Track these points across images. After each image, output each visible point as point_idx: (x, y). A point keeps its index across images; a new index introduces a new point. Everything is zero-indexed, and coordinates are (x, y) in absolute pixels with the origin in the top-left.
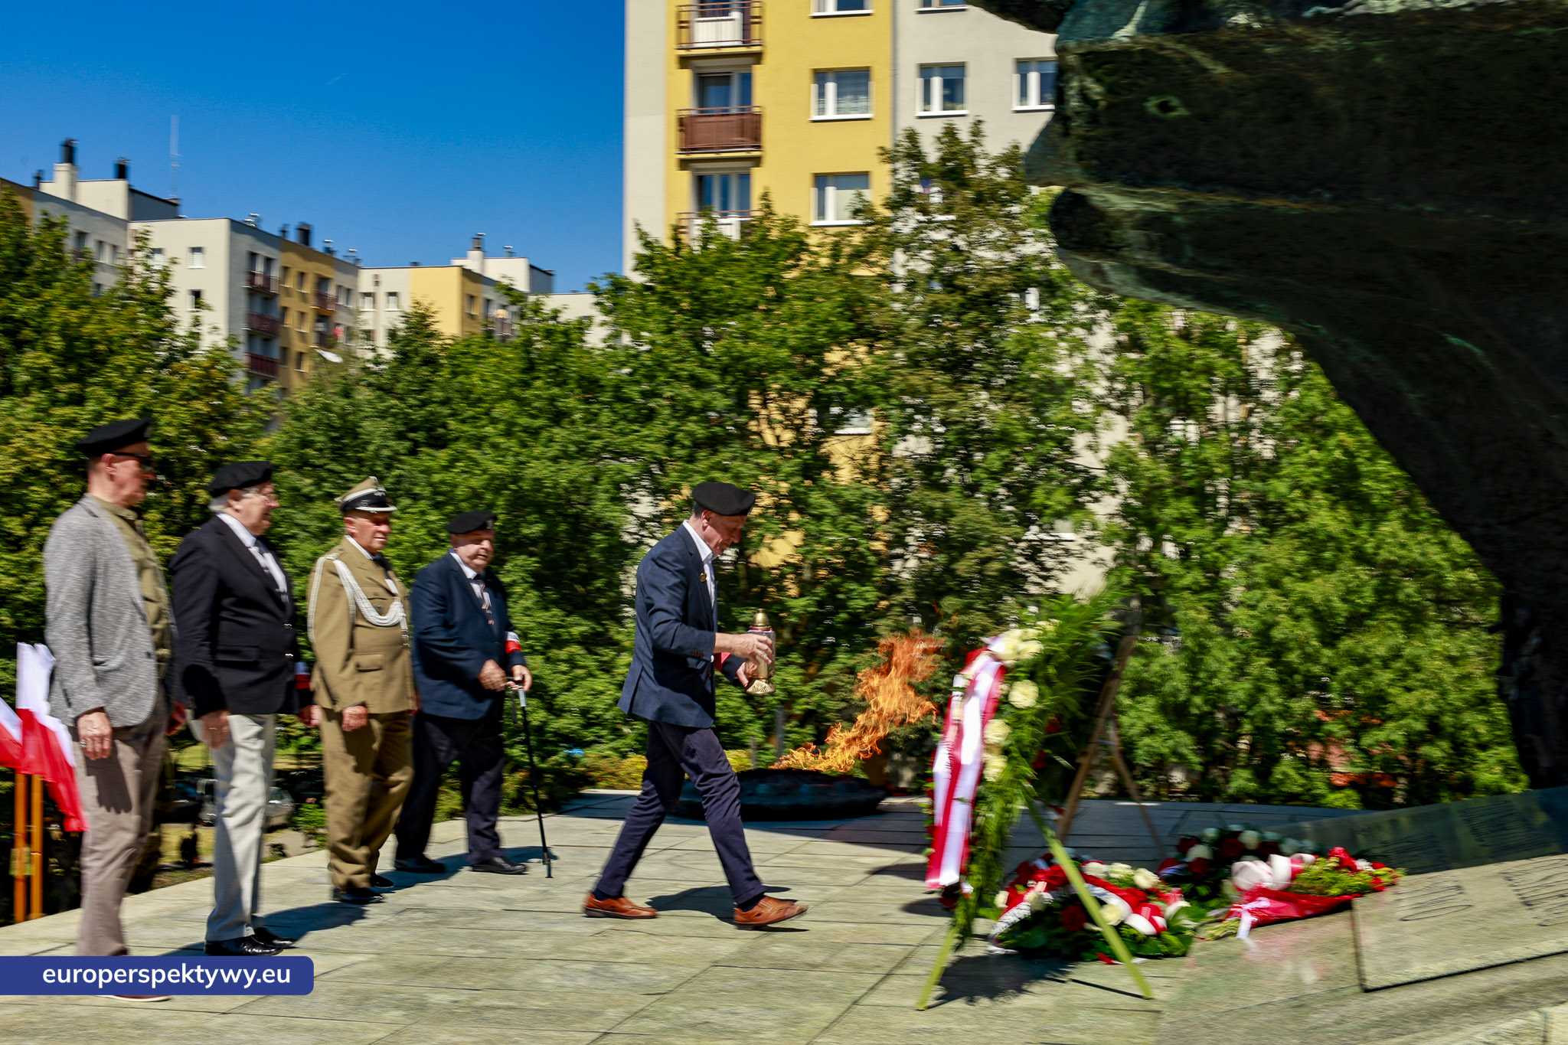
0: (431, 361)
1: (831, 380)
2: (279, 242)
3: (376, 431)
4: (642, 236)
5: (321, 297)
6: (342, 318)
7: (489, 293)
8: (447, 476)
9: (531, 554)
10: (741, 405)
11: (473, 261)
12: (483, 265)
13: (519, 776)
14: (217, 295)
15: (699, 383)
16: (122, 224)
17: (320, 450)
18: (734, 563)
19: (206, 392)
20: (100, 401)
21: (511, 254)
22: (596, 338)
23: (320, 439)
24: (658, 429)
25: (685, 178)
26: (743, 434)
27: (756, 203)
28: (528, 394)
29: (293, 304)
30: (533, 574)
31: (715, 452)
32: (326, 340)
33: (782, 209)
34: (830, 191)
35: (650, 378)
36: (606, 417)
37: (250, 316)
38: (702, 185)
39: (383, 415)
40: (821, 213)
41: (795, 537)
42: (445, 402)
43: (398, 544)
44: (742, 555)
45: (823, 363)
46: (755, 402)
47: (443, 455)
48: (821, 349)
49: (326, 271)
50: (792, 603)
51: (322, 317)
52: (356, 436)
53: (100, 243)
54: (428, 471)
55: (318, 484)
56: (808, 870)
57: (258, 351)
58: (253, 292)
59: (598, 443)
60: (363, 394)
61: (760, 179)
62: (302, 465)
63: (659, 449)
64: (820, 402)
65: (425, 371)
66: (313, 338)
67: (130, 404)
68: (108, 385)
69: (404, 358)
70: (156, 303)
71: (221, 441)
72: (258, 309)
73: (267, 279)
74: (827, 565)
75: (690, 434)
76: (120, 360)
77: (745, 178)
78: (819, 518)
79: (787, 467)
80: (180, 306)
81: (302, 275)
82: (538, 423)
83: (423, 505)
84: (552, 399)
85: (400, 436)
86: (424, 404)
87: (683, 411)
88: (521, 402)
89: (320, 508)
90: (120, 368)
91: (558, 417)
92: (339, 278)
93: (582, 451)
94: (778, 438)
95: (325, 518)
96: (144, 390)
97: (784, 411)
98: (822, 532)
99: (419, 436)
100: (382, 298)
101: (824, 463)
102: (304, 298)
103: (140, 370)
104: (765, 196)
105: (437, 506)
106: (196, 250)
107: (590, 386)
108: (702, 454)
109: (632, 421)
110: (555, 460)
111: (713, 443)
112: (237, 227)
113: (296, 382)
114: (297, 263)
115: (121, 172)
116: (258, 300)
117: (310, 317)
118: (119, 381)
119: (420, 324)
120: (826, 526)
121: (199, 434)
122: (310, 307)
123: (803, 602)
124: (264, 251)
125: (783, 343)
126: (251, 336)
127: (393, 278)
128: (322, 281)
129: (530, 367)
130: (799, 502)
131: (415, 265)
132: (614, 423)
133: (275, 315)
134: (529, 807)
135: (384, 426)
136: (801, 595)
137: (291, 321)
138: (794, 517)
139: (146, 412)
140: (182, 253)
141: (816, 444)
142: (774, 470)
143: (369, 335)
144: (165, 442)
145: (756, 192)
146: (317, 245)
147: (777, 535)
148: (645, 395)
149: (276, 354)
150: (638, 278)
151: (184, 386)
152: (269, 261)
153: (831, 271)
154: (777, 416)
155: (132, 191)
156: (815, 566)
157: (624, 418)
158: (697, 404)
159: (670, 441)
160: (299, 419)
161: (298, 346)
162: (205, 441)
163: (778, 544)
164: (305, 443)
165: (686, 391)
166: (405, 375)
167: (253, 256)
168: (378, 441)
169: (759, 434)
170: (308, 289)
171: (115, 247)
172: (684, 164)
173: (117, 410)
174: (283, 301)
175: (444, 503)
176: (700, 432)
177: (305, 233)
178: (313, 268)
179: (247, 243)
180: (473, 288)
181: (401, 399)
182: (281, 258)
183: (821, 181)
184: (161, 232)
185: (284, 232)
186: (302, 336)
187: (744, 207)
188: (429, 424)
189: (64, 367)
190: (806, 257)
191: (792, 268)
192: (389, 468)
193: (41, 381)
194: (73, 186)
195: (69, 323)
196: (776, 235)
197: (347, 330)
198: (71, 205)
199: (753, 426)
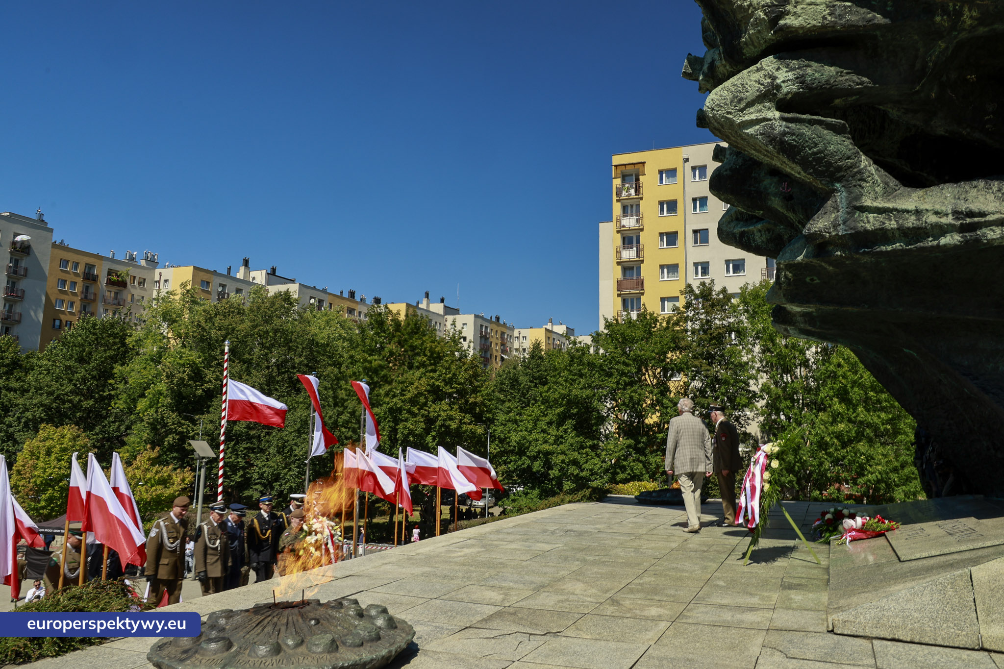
0: (540, 358)
1: (668, 363)
2: (490, 321)
3: (524, 380)
4: (605, 319)
5: (502, 338)
6: (508, 345)
7: (554, 336)
8: (547, 394)
9: (573, 419)
10: (640, 370)
11: (549, 327)
12: (552, 327)
15: (627, 365)
16: (442, 316)
17: (507, 386)
19: (472, 368)
20: (440, 371)
21: (561, 324)
22: (592, 350)
23: (507, 382)
24: (613, 379)
25: (619, 299)
26: (640, 380)
27: (642, 307)
28: (572, 368)
29: (494, 341)
30: (574, 425)
31: (632, 386)
32: (504, 352)
33: (649, 310)
34: (666, 303)
35: (610, 363)
36: (597, 375)
37: (481, 344)
38: (625, 302)
39: (527, 374)
40: (663, 309)
41: (658, 414)
42: (546, 371)
44: (640, 419)
45: (666, 357)
46: (644, 370)
47: (545, 387)
48: (665, 353)
49: (504, 330)
51: (503, 344)
52: (518, 381)
53: (436, 322)
54: (540, 392)
55: (506, 396)
57: (483, 355)
58: (481, 337)
59: (595, 383)
60: (520, 368)
61: (643, 299)
62: (501, 390)
63: (614, 385)
64: (665, 370)
65: (539, 361)
66: (500, 351)
67: (450, 372)
68: (443, 366)
69: (532, 357)
71: (476, 384)
72: (483, 342)
73: (486, 333)
75: (624, 381)
77: (639, 299)
79: (655, 391)
81: (497, 331)
82: (576, 377)
83: (539, 403)
84: (580, 370)
85: (531, 381)
86: (538, 371)
87: (622, 373)
88: (569, 370)
89: (507, 404)
91: (581, 375)
92: (508, 332)
93: (589, 386)
94: (652, 382)
95: (509, 407)
96: (454, 367)
97: (654, 373)
99: (537, 381)
100: (521, 338)
101: (668, 389)
102: (497, 338)
104: (644, 305)
105: (543, 403)
106: (466, 323)
107: (591, 366)
108: (628, 387)
109: (605, 377)
110: (581, 389)
111: (631, 384)
112: (476, 316)
113: (496, 365)
114: (495, 327)
115: (442, 301)
116: (483, 339)
117: (499, 344)
118: (446, 365)
119: (537, 346)
121: (470, 381)
122: (499, 341)
124: (485, 324)
125: (653, 351)
126: (481, 350)
127: (524, 332)
128: (503, 333)
129: (572, 360)
131: (531, 328)
132: (599, 377)
133: (489, 344)
135: (527, 378)
137: (493, 345)
138: (658, 407)
139: (454, 374)
140: (463, 325)
141: (664, 383)
142: (651, 392)
143: (517, 350)
144: (460, 383)
145: (642, 303)
146: (501, 322)
147: (652, 414)
148: (609, 369)
149: (488, 356)
150: (606, 331)
151: (465, 366)
152: (486, 327)
153: (668, 328)
154: (651, 374)
155: (445, 306)
157: (603, 375)
158: (626, 371)
159: (618, 383)
160: (499, 376)
161: (495, 353)
162: (471, 383)
163: (653, 416)
164: (502, 384)
165: (622, 366)
166: (533, 362)
167: (482, 326)
168: (524, 383)
169: (646, 380)
170: (498, 335)
171: (440, 323)
172: (619, 295)
173: (446, 374)
174: (491, 340)
175: (546, 403)
176: (627, 380)
177: (498, 319)
178: (500, 329)
179: (480, 322)
180: (549, 335)
181: (532, 370)
182: (490, 326)
183: (663, 300)
184: (457, 319)
185: (491, 318)
186: (497, 351)
187: (638, 309)
188: (540, 378)
189: (430, 361)
190: (658, 324)
191: (654, 327)
192: (528, 392)
193: (423, 365)
194: (428, 305)
195: (431, 347)
196: (648, 317)
197: (510, 348)
198: (428, 311)
199: (643, 378)
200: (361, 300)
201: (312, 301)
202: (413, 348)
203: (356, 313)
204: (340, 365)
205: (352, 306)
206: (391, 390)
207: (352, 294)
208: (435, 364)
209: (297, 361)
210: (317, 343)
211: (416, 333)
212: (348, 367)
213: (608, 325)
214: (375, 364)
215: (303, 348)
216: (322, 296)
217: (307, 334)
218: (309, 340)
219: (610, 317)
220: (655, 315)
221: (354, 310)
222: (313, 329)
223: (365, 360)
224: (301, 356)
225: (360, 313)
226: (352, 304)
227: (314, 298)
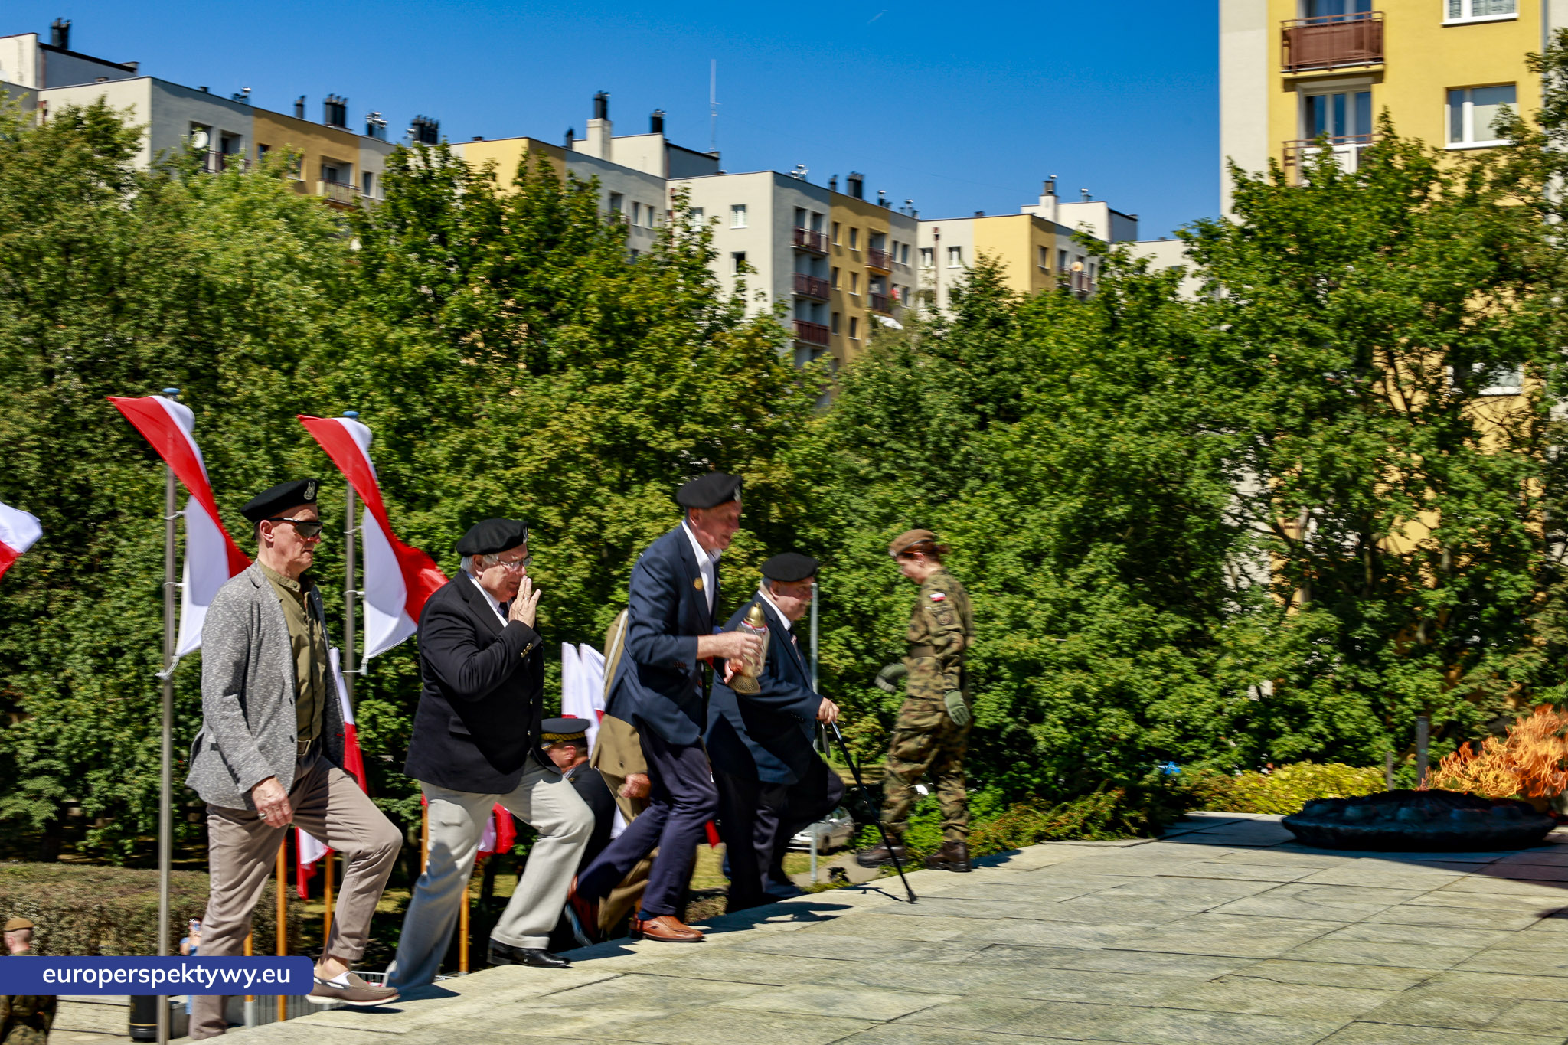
0: (998, 322)
1: (1471, 332)
2: (829, 195)
3: (940, 405)
4: (1239, 174)
5: (875, 255)
6: (898, 278)
7: (1065, 243)
8: (1021, 454)
9: (1118, 541)
10: (1362, 363)
11: (1045, 209)
12: (1056, 211)
13: (1115, 794)
14: (761, 257)
15: (1313, 341)
16: (660, 182)
17: (878, 426)
18: (1358, 549)
19: (752, 362)
20: (639, 377)
21: (1088, 199)
22: (1189, 290)
23: (878, 413)
24: (1264, 396)
25: (1292, 100)
26: (1366, 399)
27: (1376, 126)
28: (1111, 357)
29: (845, 264)
30: (1120, 564)
31: (1333, 421)
32: (883, 304)
33: (1405, 132)
34: (1468, 106)
35: (1254, 334)
36: (1202, 381)
37: (797, 279)
38: (1311, 109)
39: (947, 385)
40: (1457, 133)
41: (1431, 518)
42: (1018, 368)
43: (964, 531)
44: (1365, 538)
45: (1461, 311)
46: (1379, 360)
47: (1015, 430)
48: (1459, 295)
49: (880, 225)
50: (1427, 595)
51: (876, 278)
52: (918, 410)
53: (636, 205)
54: (998, 449)
55: (877, 463)
56: (1464, 911)
57: (807, 318)
58: (800, 252)
59: (1193, 411)
60: (924, 363)
61: (1381, 96)
62: (859, 443)
63: (1267, 417)
64: (1458, 357)
65: (993, 335)
66: (867, 301)
67: (672, 379)
68: (647, 359)
69: (969, 320)
70: (695, 266)
71: (769, 420)
72: (806, 271)
73: (816, 238)
74: (1471, 549)
75: (1303, 399)
76: (659, 332)
77: (1364, 98)
78: (1461, 495)
79: (1419, 436)
80: (722, 269)
81: (854, 231)
82: (1124, 389)
83: (993, 486)
84: (1141, 362)
85: (966, 409)
86: (993, 371)
87: (1297, 373)
88: (1103, 366)
89: (879, 491)
90: (660, 343)
91: (1146, 382)
92: (894, 233)
93: (1174, 421)
94: (1408, 403)
95: (885, 503)
96: (686, 365)
97: (1416, 371)
98: (1466, 512)
99: (989, 408)
100: (942, 253)
101: (1465, 430)
102: (856, 256)
103: (680, 342)
104: (1385, 117)
105: (1009, 487)
106: (735, 208)
107: (1183, 347)
108: (1316, 424)
109: (1235, 385)
110: (1143, 431)
111: (1329, 410)
112: (782, 180)
113: (850, 353)
114: (848, 217)
115: (657, 126)
116: (806, 261)
117: (864, 278)
118: (659, 355)
119: (986, 280)
120: (1469, 504)
121: (745, 411)
122: (864, 267)
123: (1441, 593)
124: (812, 206)
125: (1412, 289)
126: (798, 301)
127: (954, 231)
128: (876, 238)
129: (1114, 325)
130: (1437, 477)
131: (980, 214)
132: (1211, 388)
133: (826, 277)
134: (1126, 830)
135: (949, 397)
136: (1439, 585)
137: (843, 283)
138: (1429, 494)
139: (688, 387)
140: (724, 213)
141: (1455, 407)
142: (1404, 440)
143: (930, 297)
144: (709, 420)
145: (1377, 111)
146: (870, 197)
147: (1409, 516)
148: (1246, 354)
149: (827, 321)
150: (1238, 221)
151: (727, 357)
152: (817, 217)
153: (1471, 200)
154: (1405, 375)
155: (668, 146)
156: (1456, 551)
157: (1224, 381)
158: (1310, 364)
159: (1280, 408)
160: (854, 392)
161: (850, 311)
162: (751, 418)
163: (1411, 527)
164: (861, 419)
165: (1296, 348)
166: (971, 338)
167: (800, 212)
168: (942, 414)
169: (1386, 398)
170: (861, 246)
171: (651, 209)
172: (1289, 85)
173: (659, 388)
174: (833, 261)
175: (1019, 484)
176: (1314, 395)
177: (857, 185)
178: (866, 224)
179: (793, 198)
180: (1044, 238)
181: (968, 367)
182: (830, 213)
183: (1455, 96)
184: (703, 190)
185: (833, 183)
186: (856, 300)
187: (1363, 131)
188: (999, 394)
189: (602, 340)
190: (1436, 187)
191: (1419, 201)
192: (955, 445)
193: (578, 356)
194: (606, 143)
195: (604, 294)
196: (1398, 162)
197: (906, 290)
198: (605, 165)
199: (1378, 388)
200: (370, 129)
201: (201, 140)
202: (547, 298)
203: (354, 179)
204: (292, 358)
205: (339, 152)
206: (468, 448)
207: (337, 112)
208: (621, 352)
209: (146, 350)
210: (211, 289)
211: (552, 244)
212: (319, 369)
213: (1248, 195)
214: (413, 356)
215: (166, 307)
216: (234, 121)
217: (176, 258)
218: (184, 275)
219: (1256, 166)
220: (1426, 154)
221: (346, 166)
222: (194, 238)
223: (380, 344)
224: (156, 332)
225: (367, 176)
226: (337, 146)
227: (206, 129)
